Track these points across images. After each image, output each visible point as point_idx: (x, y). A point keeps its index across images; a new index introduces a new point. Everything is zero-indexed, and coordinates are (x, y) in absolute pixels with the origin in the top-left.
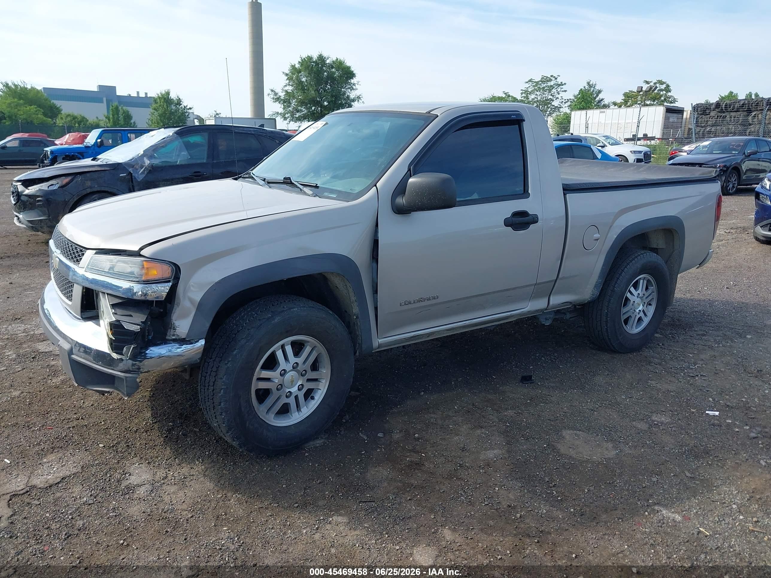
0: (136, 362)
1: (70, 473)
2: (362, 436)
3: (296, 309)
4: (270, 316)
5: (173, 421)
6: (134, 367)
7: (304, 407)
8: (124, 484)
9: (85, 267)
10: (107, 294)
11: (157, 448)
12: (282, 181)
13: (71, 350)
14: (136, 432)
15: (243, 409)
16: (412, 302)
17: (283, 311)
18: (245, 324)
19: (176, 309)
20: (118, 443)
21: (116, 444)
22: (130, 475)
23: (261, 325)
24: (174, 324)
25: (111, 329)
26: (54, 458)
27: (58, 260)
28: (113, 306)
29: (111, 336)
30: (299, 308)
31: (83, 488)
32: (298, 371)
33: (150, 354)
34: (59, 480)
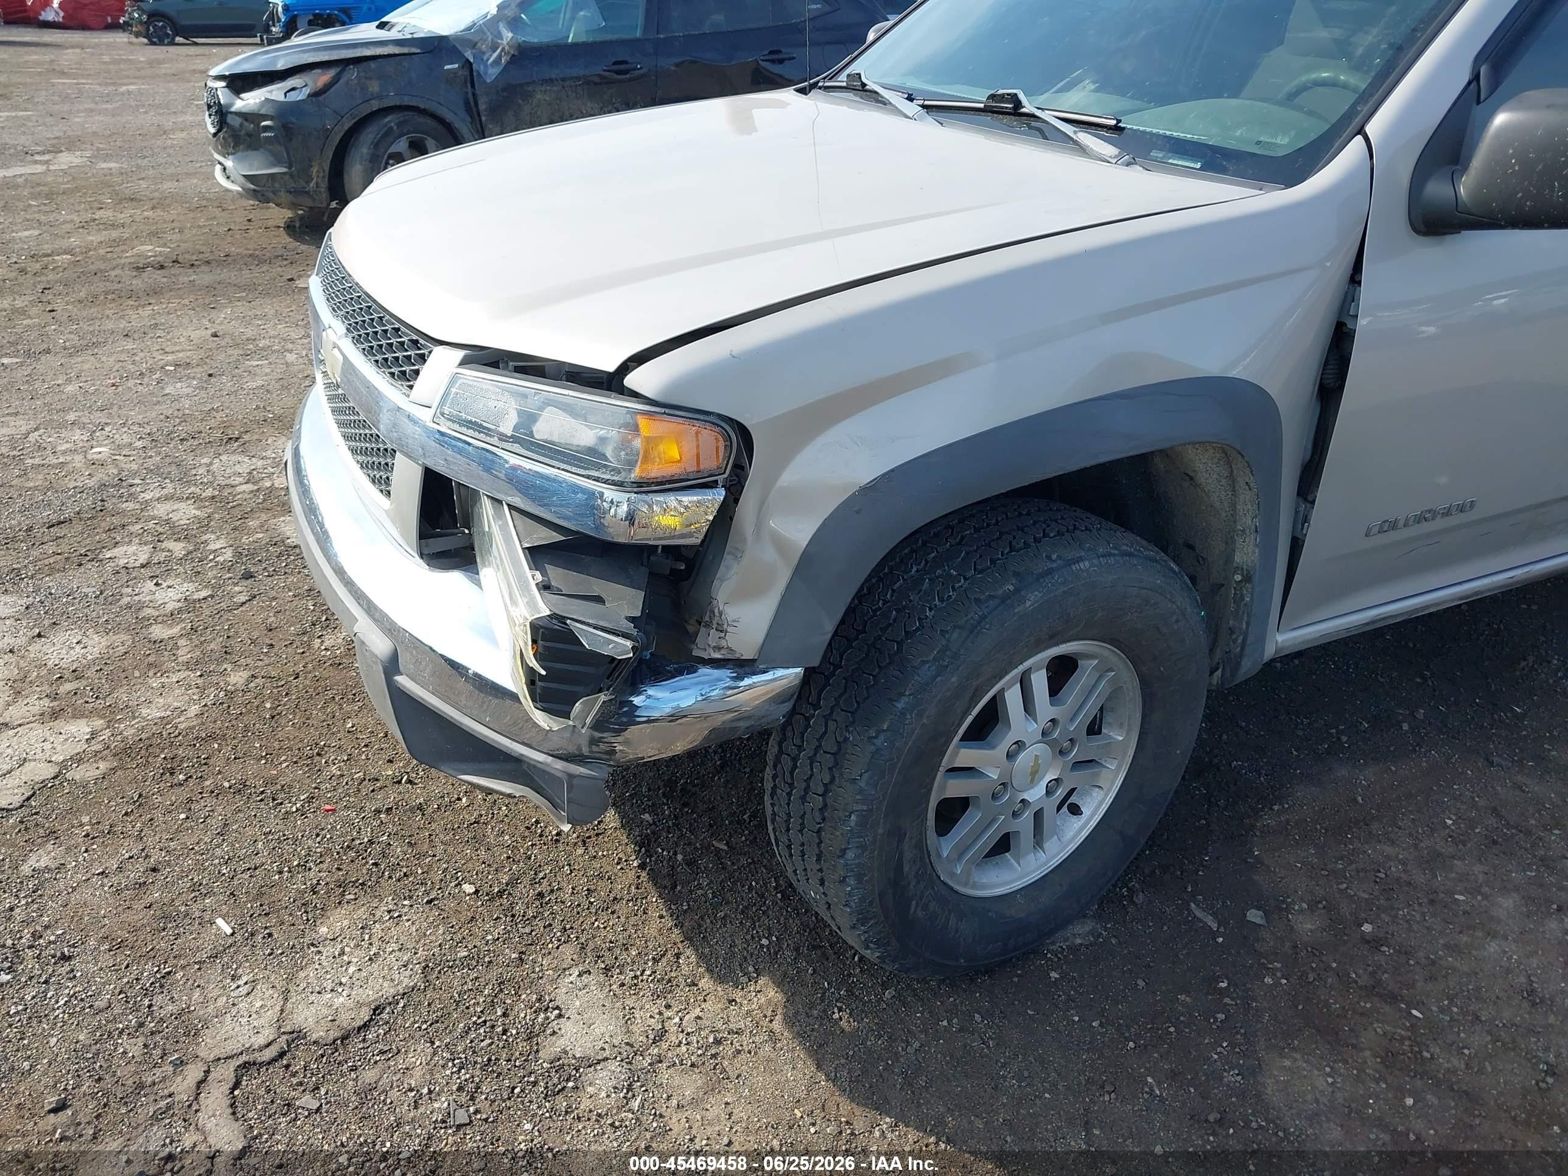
0: (603, 732)
1: (392, 991)
2: (1199, 913)
3: (1087, 563)
4: (1011, 588)
5: (653, 809)
6: (595, 748)
7: (1052, 837)
8: (550, 1048)
9: (435, 405)
10: (508, 505)
11: (622, 908)
12: (982, 106)
13: (394, 657)
14: (557, 841)
15: (906, 869)
16: (1401, 523)
17: (1050, 572)
18: (931, 609)
19: (728, 568)
20: (514, 882)
21: (507, 885)
22: (560, 1016)
23: (983, 618)
24: (721, 614)
25: (534, 641)
26: (346, 923)
27: (341, 358)
28: (537, 555)
29: (533, 663)
30: (1095, 561)
31: (435, 1054)
32: (1052, 744)
33: (647, 707)
34: (365, 1015)
